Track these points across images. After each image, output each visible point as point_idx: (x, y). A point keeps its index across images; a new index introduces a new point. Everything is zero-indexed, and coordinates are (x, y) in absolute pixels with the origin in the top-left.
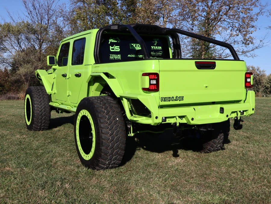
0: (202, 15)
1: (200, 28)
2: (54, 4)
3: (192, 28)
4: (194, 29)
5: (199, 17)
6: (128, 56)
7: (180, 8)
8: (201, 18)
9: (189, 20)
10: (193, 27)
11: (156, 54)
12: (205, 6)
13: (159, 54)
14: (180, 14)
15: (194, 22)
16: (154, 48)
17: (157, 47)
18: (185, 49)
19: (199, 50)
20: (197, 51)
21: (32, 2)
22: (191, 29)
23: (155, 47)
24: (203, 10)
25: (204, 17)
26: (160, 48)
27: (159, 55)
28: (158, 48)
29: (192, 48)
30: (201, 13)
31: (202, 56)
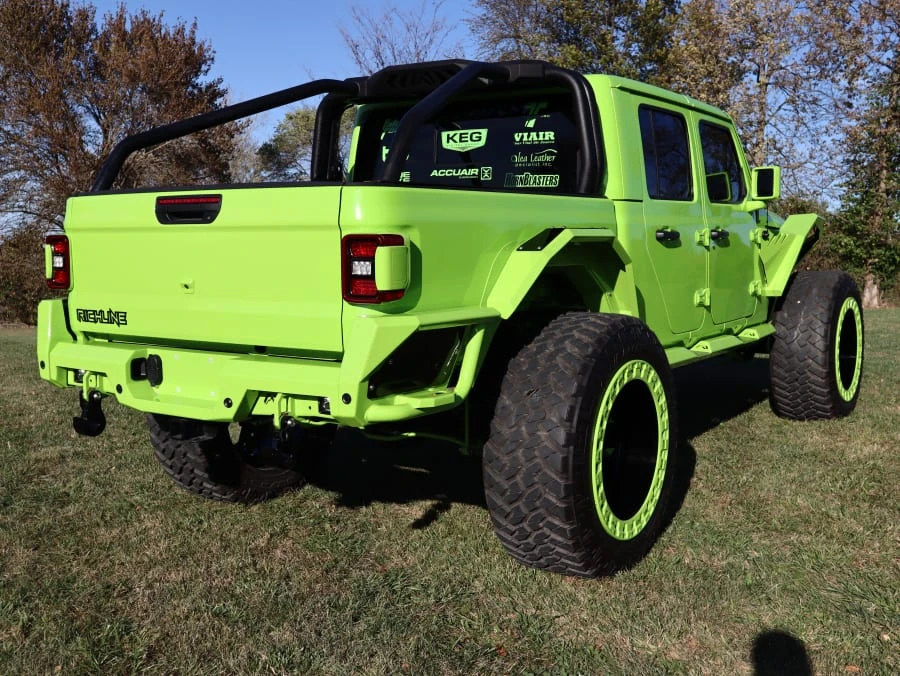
0: (881, 60)
1: (874, 101)
2: (433, 46)
3: (847, 100)
4: (853, 102)
5: (872, 65)
6: (433, 174)
7: (809, 43)
8: (878, 70)
9: (839, 76)
10: (850, 97)
11: (529, 159)
12: (892, 30)
13: (541, 159)
14: (811, 60)
15: (855, 83)
16: (525, 139)
17: (538, 136)
18: (826, 164)
19: (871, 165)
20: (863, 168)
21: (373, 45)
22: (845, 103)
23: (529, 136)
24: (884, 46)
25: (888, 66)
26: (550, 135)
27: (541, 163)
28: (541, 138)
29: (848, 161)
30: (877, 54)
31: (879, 183)
